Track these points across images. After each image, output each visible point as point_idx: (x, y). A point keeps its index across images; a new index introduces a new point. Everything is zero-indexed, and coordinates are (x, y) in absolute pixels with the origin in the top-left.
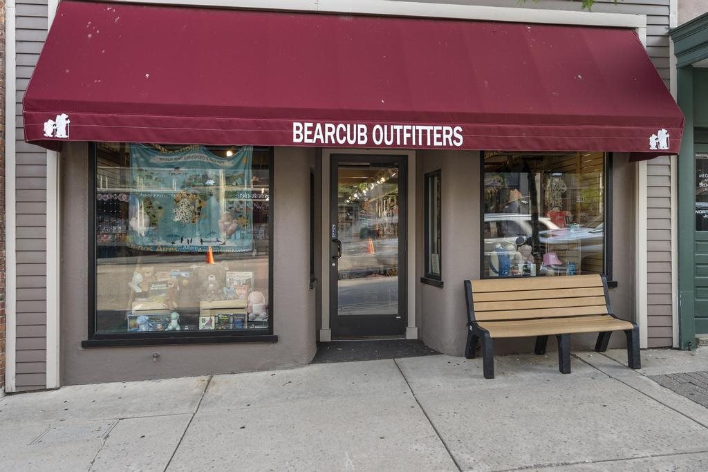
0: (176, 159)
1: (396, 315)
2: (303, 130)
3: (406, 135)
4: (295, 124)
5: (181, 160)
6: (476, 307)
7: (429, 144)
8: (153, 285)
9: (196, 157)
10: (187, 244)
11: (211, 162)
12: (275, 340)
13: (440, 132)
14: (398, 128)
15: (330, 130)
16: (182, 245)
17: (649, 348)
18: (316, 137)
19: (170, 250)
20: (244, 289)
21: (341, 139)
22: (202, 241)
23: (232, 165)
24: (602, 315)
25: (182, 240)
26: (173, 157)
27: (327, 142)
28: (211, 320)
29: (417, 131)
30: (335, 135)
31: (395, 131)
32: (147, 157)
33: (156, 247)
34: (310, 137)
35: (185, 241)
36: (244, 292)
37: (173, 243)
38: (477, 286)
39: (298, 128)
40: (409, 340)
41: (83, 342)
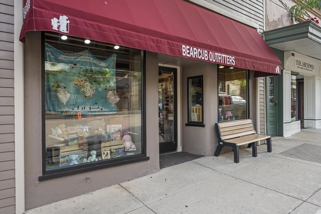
0: (74, 58)
1: (173, 142)
2: (186, 50)
3: (219, 58)
4: (183, 46)
5: (78, 60)
6: (222, 134)
7: (226, 63)
8: (70, 136)
9: (87, 59)
10: (81, 110)
11: (95, 62)
12: (148, 159)
13: (229, 58)
14: (217, 54)
15: (195, 51)
16: (78, 110)
17: (261, 145)
18: (191, 54)
19: (71, 114)
20: (119, 134)
21: (200, 56)
22: (90, 108)
23: (106, 65)
24: (252, 134)
25: (78, 107)
26: (72, 57)
27: (195, 57)
28: (107, 153)
29: (222, 56)
30: (197, 54)
31: (216, 55)
32: (57, 55)
33: (63, 112)
34: (189, 53)
35: (80, 108)
36: (119, 136)
37: (73, 109)
38: (221, 125)
39: (184, 48)
40: (179, 152)
41: (39, 177)
